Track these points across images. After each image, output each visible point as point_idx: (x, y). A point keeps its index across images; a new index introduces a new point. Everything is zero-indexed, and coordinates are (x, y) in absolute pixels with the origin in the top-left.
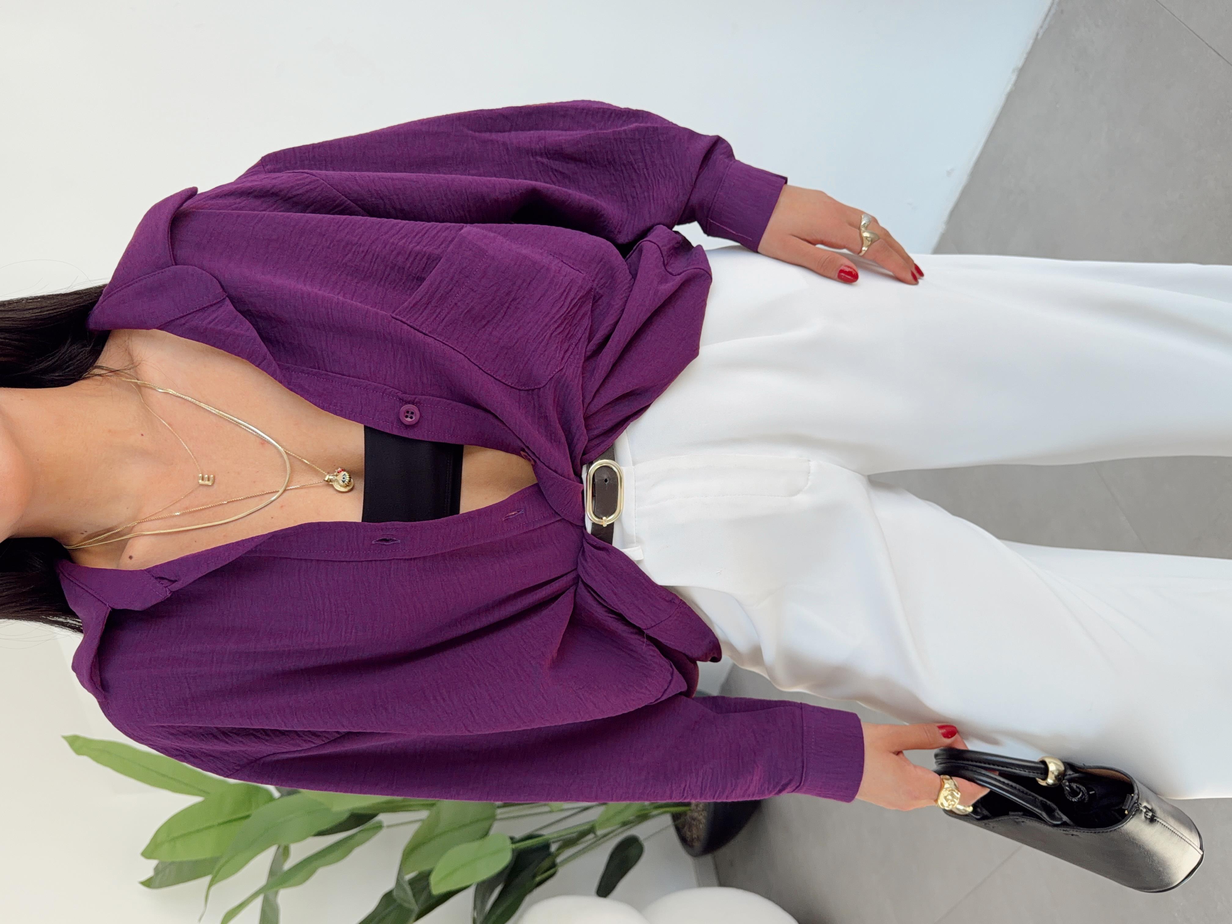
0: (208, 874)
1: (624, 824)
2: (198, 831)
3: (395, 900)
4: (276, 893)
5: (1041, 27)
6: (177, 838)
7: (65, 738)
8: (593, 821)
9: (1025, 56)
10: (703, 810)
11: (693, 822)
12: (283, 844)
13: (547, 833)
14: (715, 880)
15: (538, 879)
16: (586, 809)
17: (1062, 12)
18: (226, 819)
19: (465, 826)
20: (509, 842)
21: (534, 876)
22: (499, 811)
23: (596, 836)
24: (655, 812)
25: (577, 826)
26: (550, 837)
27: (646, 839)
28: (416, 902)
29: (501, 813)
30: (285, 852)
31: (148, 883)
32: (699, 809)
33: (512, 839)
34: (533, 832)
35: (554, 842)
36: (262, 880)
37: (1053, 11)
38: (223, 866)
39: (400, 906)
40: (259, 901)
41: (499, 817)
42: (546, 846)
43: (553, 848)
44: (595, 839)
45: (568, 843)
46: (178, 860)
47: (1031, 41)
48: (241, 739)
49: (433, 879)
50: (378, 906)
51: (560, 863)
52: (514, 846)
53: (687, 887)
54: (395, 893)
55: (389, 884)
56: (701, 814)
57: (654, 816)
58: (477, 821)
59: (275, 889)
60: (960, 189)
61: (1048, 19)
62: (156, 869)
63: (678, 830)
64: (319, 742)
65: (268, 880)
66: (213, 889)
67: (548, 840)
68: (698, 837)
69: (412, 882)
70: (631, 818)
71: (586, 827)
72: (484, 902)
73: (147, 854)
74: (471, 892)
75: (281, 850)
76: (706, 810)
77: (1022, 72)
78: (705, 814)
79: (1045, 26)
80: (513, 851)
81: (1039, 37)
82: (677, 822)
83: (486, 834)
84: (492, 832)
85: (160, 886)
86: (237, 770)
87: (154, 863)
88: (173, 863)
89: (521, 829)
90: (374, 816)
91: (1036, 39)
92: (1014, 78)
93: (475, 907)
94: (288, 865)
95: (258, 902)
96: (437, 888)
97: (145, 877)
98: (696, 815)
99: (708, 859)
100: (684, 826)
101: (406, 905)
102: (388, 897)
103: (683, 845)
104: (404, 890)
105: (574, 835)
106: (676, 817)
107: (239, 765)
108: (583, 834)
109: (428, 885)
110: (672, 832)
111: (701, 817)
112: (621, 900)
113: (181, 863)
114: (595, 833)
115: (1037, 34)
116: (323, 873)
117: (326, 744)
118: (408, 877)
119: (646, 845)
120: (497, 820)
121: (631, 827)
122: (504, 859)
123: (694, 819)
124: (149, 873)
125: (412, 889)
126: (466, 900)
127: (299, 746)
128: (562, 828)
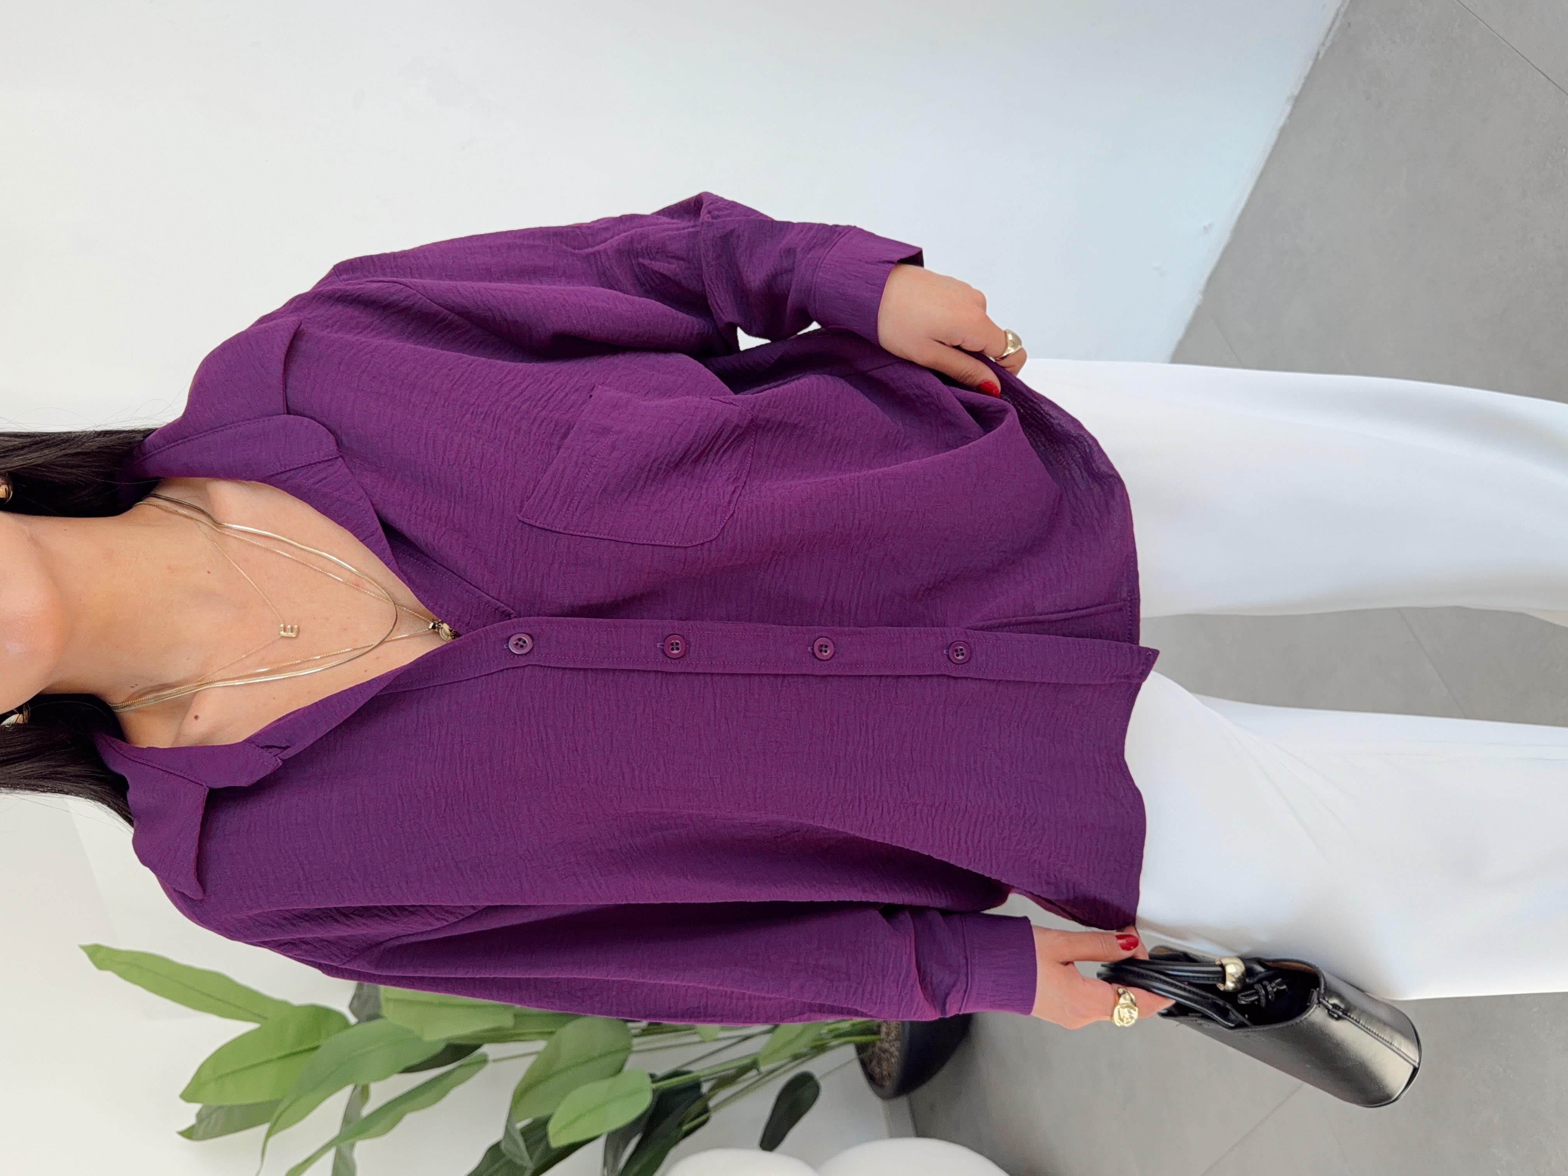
0: (267, 1121)
1: (796, 1057)
2: (255, 1066)
3: (504, 1156)
4: (352, 1146)
5: (1323, 44)
6: (227, 1075)
7: (84, 948)
8: (757, 1053)
9: (1302, 81)
10: (896, 1040)
11: (882, 1055)
12: (362, 1082)
13: (698, 1069)
14: (911, 1129)
15: (686, 1127)
16: (747, 1038)
17: (1349, 25)
18: (288, 1052)
19: (592, 1059)
20: (649, 1080)
21: (681, 1125)
22: (636, 1041)
23: (760, 1073)
24: (835, 1042)
25: (733, 1060)
26: (701, 1074)
27: (824, 1076)
28: (531, 1158)
29: (639, 1044)
30: (363, 1094)
31: (188, 1134)
32: (890, 1038)
33: (652, 1076)
34: (680, 1067)
35: (705, 1081)
36: (334, 1129)
37: (1337, 24)
38: (284, 1111)
39: (510, 1162)
40: (330, 1155)
41: (635, 1049)
42: (696, 1086)
43: (705, 1088)
44: (758, 1078)
45: (724, 1081)
46: (227, 1103)
47: (1311, 63)
48: (364, 921)
49: (552, 1128)
50: (482, 1161)
51: (713, 1107)
52: (654, 1086)
53: (876, 1137)
54: (503, 1146)
55: (496, 1135)
56: (894, 1045)
57: (833, 1048)
58: (610, 1053)
59: (351, 1141)
60: (1220, 249)
61: (1332, 33)
62: (199, 1115)
63: (864, 1064)
64: (452, 919)
65: (341, 1130)
66: (272, 1140)
67: (699, 1077)
68: (889, 1075)
69: (526, 1132)
70: (804, 1050)
71: (747, 1061)
72: (616, 1158)
73: (188, 1096)
74: (600, 1143)
75: (359, 1089)
76: (899, 1040)
77: (1298, 100)
78: (898, 1044)
79: (1328, 44)
80: (654, 1091)
81: (1321, 56)
82: (864, 1055)
83: (619, 1070)
84: (627, 1068)
85: (204, 1137)
86: (355, 956)
87: (196, 1107)
88: (221, 1107)
89: (664, 1064)
90: (478, 1047)
91: (1316, 59)
92: (1288, 109)
93: (605, 1164)
94: (366, 1111)
95: (329, 1157)
96: (557, 1139)
97: (184, 1127)
98: (886, 1045)
99: (902, 1102)
100: (871, 1061)
101: (518, 1161)
102: (495, 1151)
103: (869, 1082)
104: (515, 1142)
105: (732, 1071)
106: (861, 1049)
107: (357, 950)
108: (743, 1070)
109: (545, 1136)
110: (857, 1067)
111: (893, 1049)
112: (791, 1154)
113: (231, 1108)
114: (758, 1070)
115: (1318, 54)
116: (411, 1119)
117: (460, 921)
118: (520, 1125)
119: (823, 1084)
120: (632, 1052)
121: (803, 1062)
122: (643, 1102)
123: (885, 1051)
124: (190, 1120)
125: (525, 1141)
126: (593, 1154)
127: (430, 925)
128: (715, 1063)
